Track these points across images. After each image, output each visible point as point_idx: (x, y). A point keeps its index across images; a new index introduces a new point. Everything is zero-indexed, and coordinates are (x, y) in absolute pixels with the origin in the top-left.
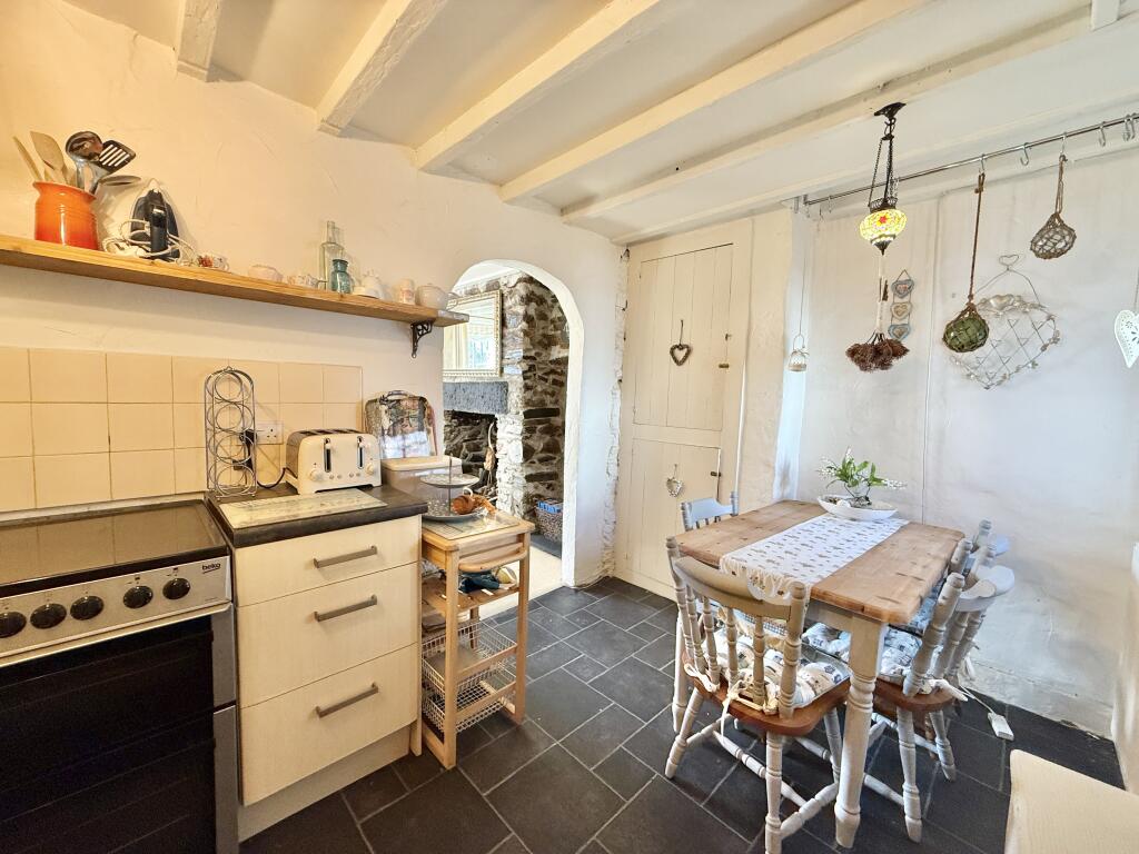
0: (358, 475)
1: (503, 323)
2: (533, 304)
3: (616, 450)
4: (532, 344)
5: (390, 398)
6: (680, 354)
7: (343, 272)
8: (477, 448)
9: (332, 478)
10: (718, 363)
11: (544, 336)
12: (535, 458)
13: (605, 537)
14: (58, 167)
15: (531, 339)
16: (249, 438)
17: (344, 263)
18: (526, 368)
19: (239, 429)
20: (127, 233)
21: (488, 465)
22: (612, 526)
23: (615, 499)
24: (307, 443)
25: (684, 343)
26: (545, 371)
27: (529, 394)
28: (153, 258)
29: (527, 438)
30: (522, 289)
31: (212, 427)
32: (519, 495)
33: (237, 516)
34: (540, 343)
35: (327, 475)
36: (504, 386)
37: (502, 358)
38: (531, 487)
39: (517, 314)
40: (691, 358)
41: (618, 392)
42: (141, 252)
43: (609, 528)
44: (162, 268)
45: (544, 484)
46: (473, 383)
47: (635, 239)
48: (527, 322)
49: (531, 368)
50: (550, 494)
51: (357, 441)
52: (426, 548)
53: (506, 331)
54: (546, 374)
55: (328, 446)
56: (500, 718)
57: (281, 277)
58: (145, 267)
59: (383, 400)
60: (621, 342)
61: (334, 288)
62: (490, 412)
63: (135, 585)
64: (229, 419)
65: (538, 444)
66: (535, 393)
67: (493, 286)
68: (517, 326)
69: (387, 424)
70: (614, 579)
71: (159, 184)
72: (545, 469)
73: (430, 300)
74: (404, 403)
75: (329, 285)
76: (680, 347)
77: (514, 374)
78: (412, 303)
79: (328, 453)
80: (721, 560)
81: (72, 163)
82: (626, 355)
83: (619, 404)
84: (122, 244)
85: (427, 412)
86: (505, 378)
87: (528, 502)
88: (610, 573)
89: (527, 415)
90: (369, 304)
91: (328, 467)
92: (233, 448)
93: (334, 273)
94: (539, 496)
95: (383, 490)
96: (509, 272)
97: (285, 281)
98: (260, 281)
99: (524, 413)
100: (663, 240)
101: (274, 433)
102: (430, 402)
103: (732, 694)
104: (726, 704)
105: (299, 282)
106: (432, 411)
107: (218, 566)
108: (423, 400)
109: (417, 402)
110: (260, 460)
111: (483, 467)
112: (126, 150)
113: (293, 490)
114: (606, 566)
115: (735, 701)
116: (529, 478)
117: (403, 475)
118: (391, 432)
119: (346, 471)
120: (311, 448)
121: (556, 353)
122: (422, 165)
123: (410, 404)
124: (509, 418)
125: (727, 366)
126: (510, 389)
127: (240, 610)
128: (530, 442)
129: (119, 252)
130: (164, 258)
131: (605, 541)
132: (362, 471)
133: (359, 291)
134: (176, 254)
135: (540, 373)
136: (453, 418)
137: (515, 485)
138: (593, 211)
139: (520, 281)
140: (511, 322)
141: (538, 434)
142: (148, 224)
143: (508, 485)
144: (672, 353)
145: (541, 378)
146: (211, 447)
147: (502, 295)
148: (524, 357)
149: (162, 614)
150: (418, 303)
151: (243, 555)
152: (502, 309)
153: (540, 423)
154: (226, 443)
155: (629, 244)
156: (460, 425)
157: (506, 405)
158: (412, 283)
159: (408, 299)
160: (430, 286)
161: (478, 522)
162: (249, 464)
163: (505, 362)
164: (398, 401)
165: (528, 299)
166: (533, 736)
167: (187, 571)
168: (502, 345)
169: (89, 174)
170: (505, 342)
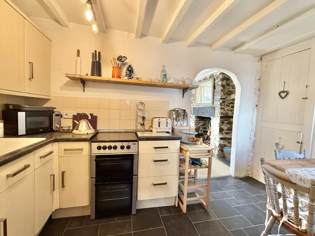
0: (166, 129)
1: (214, 88)
2: (225, 81)
3: (254, 131)
4: (224, 94)
5: (176, 110)
6: (283, 95)
7: (165, 77)
8: (205, 128)
9: (160, 129)
10: (302, 98)
11: (229, 91)
12: (223, 132)
13: (248, 162)
14: (116, 63)
15: (224, 93)
16: (144, 118)
17: (166, 75)
18: (222, 102)
19: (142, 116)
20: (125, 74)
21: (208, 134)
22: (251, 158)
23: (253, 149)
24: (155, 120)
25: (285, 90)
26: (229, 103)
27: (222, 111)
28: (129, 79)
29: (221, 125)
30: (221, 77)
31: (137, 116)
32: (217, 144)
33: (140, 134)
34: (227, 93)
35: (159, 128)
36: (214, 108)
37: (213, 99)
38: (222, 142)
39: (219, 84)
40: (289, 96)
41: (256, 110)
42: (127, 78)
43: (250, 159)
44: (130, 81)
45: (227, 141)
46: (204, 107)
47: (264, 54)
48: (222, 87)
49: (224, 102)
50: (229, 145)
51: (166, 120)
52: (181, 150)
53: (215, 90)
54: (229, 104)
55: (159, 121)
56: (200, 205)
57: (152, 80)
58: (127, 81)
59: (174, 110)
60: (257, 92)
61: (163, 82)
62: (209, 116)
63: (122, 145)
64: (140, 114)
65: (225, 127)
66: (224, 110)
67: (212, 76)
68: (219, 88)
69: (175, 117)
70: (252, 178)
71: (131, 63)
72: (227, 136)
73: (187, 82)
74: (179, 111)
75: (162, 81)
76: (284, 92)
77: (217, 104)
78: (182, 84)
79: (159, 122)
80: (286, 170)
81: (118, 62)
82: (259, 96)
83: (256, 114)
84: (124, 77)
85: (186, 114)
86: (214, 105)
87: (220, 147)
88: (250, 175)
89: (221, 117)
90: (171, 85)
91: (159, 126)
92: (140, 120)
93: (163, 78)
94: (225, 145)
95: (172, 133)
96: (216, 72)
97: (153, 81)
98: (148, 82)
99: (220, 117)
100: (277, 52)
101: (149, 118)
102: (187, 111)
103: (285, 219)
104: (281, 222)
105: (156, 81)
106: (187, 114)
107: (136, 144)
108: (185, 110)
109: (183, 111)
110: (145, 124)
111: (207, 134)
112: (126, 57)
113: (152, 131)
114: (248, 172)
115: (286, 222)
116: (221, 139)
117: (177, 130)
118: (176, 119)
119: (163, 128)
120: (156, 121)
121: (232, 97)
122: (187, 46)
123: (181, 111)
124: (215, 118)
125: (307, 98)
126: (216, 109)
127: (139, 155)
128: (222, 127)
129: (124, 78)
130: (131, 79)
131: (248, 163)
132: (167, 128)
133: (169, 82)
134: (133, 78)
135: (226, 104)
136: (198, 118)
137: (216, 140)
138: (244, 48)
139: (220, 74)
140: (217, 87)
141: (225, 124)
142: (128, 72)
143: (214, 140)
144: (280, 94)
145: (227, 105)
146: (137, 119)
147: (214, 79)
148: (221, 99)
149: (125, 152)
150: (184, 83)
151: (140, 142)
152: (214, 83)
153: (226, 120)
154: (139, 119)
155: (262, 56)
156: (200, 120)
157: (214, 114)
158: (183, 78)
159: (181, 83)
160: (188, 79)
161: (197, 145)
162: (143, 124)
163: (214, 100)
164: (178, 110)
165: (223, 80)
166: (211, 214)
167: (131, 144)
168: (214, 95)
169: (120, 63)
170: (215, 94)
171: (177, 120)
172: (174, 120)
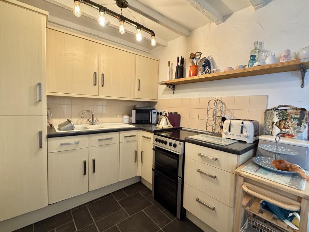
5: (279, 108)
7: (254, 59)
17: (254, 56)
51: (241, 123)
55: (230, 123)
57: (233, 69)
59: (275, 109)
63: (171, 142)
69: (276, 120)
74: (289, 111)
93: (249, 61)
107: (181, 144)
108: (304, 110)
109: (299, 111)
112: (199, 53)
118: (278, 124)
119: (236, 134)
123: (293, 111)
132: (242, 135)
149: (172, 149)
162: (222, 126)
164: (286, 110)
167: (177, 143)
171: (282, 127)
172: (275, 126)
